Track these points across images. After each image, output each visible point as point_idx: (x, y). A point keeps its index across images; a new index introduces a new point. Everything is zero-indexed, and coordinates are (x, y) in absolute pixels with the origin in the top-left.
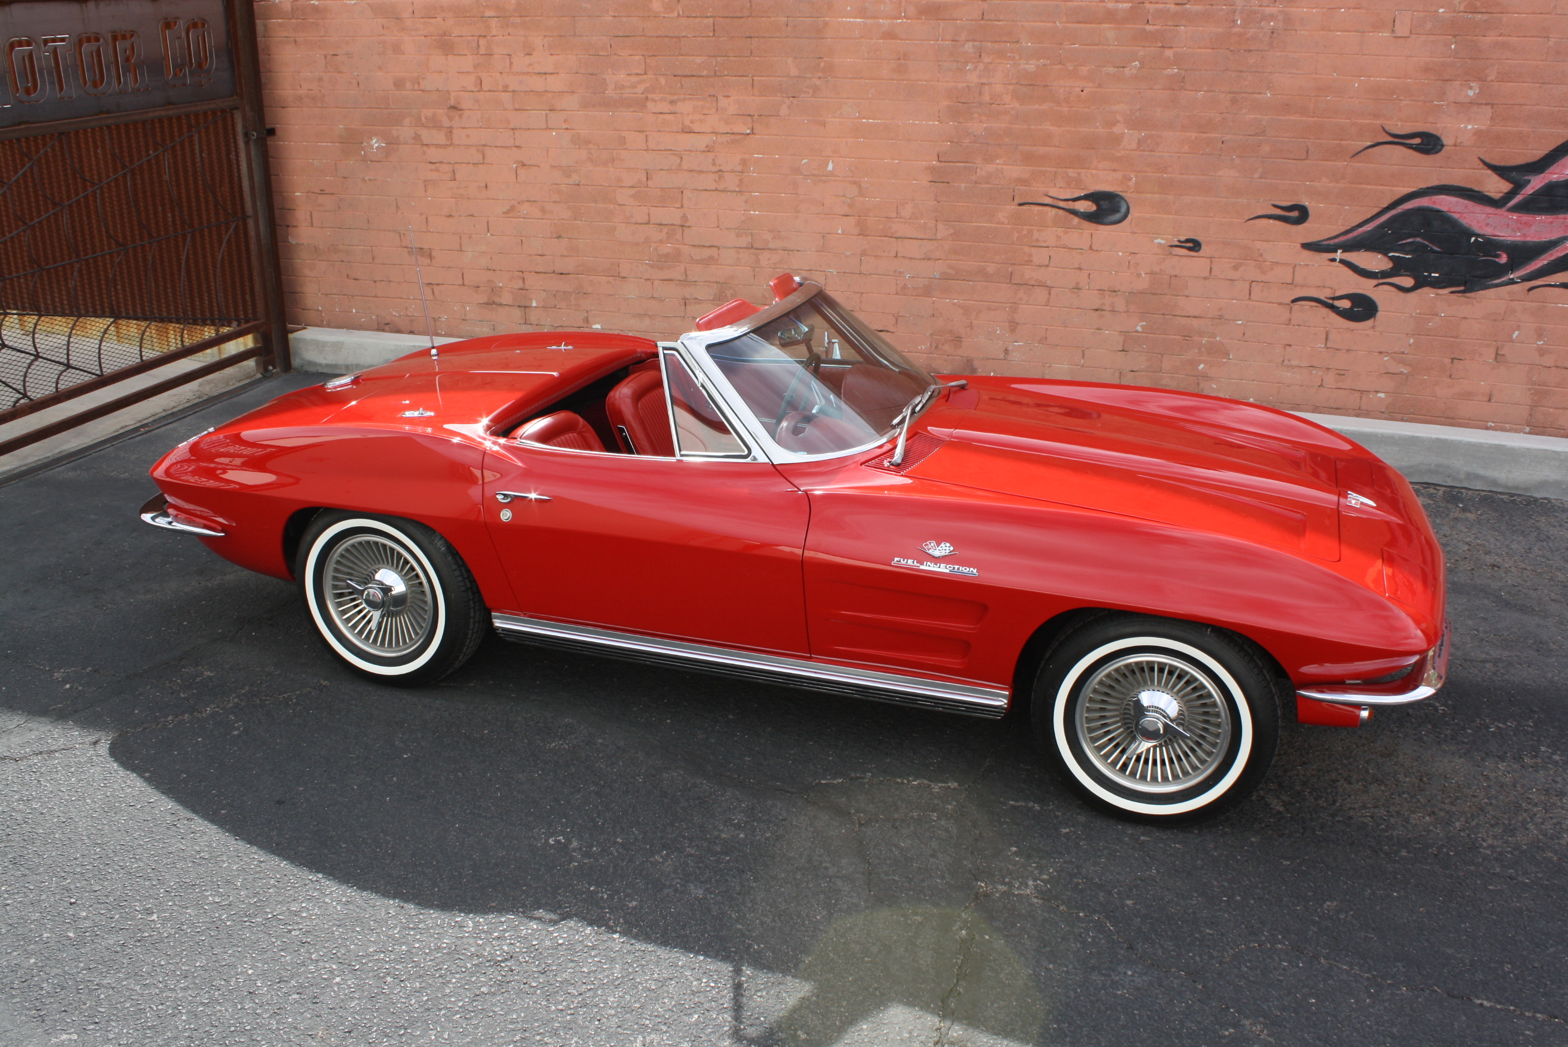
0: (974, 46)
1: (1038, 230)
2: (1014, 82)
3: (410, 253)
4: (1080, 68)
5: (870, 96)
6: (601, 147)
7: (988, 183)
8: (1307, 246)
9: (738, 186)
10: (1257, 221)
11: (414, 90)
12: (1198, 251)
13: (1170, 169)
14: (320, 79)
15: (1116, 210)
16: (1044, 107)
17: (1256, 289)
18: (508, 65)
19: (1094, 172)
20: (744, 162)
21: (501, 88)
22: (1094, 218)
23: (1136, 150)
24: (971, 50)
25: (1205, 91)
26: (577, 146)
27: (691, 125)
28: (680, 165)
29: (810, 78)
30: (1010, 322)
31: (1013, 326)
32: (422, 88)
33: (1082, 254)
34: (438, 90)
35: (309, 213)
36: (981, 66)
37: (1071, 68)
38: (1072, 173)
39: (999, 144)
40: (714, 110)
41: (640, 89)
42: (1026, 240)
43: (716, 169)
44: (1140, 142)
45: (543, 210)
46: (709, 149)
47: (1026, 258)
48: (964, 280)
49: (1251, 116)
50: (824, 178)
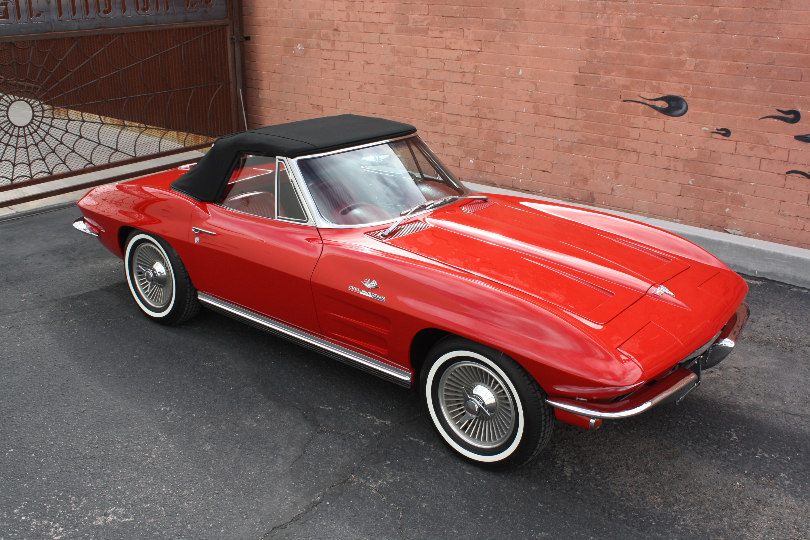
0: (601, 3)
1: (634, 117)
2: (623, 26)
3: (313, 107)
4: (662, 18)
5: (543, 32)
6: (405, 55)
7: (606, 87)
8: (798, 138)
9: (472, 81)
10: (767, 120)
11: (318, 19)
12: (728, 136)
13: (714, 84)
14: (276, 12)
15: (681, 108)
16: (641, 42)
17: (764, 163)
18: (362, 7)
19: (668, 83)
20: (476, 67)
21: (358, 20)
22: (666, 112)
23: (693, 71)
24: (600, 6)
25: (738, 35)
26: (393, 54)
27: (450, 45)
28: (443, 67)
29: (512, 20)
30: (615, 172)
31: (617, 174)
32: (322, 18)
33: (658, 133)
34: (329, 20)
35: (268, 83)
36: (605, 16)
37: (657, 18)
38: (655, 83)
39: (613, 64)
40: (461, 37)
41: (425, 23)
42: (626, 123)
43: (461, 70)
44: (696, 66)
45: (376, 89)
46: (458, 59)
47: (626, 134)
48: (591, 144)
49: (766, 52)
50: (517, 79)
